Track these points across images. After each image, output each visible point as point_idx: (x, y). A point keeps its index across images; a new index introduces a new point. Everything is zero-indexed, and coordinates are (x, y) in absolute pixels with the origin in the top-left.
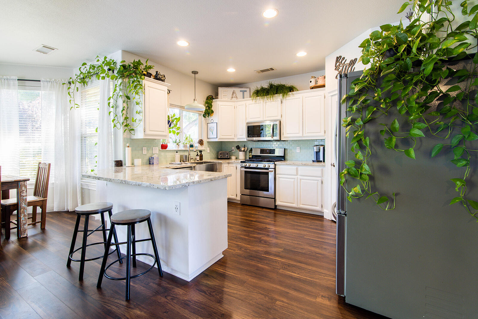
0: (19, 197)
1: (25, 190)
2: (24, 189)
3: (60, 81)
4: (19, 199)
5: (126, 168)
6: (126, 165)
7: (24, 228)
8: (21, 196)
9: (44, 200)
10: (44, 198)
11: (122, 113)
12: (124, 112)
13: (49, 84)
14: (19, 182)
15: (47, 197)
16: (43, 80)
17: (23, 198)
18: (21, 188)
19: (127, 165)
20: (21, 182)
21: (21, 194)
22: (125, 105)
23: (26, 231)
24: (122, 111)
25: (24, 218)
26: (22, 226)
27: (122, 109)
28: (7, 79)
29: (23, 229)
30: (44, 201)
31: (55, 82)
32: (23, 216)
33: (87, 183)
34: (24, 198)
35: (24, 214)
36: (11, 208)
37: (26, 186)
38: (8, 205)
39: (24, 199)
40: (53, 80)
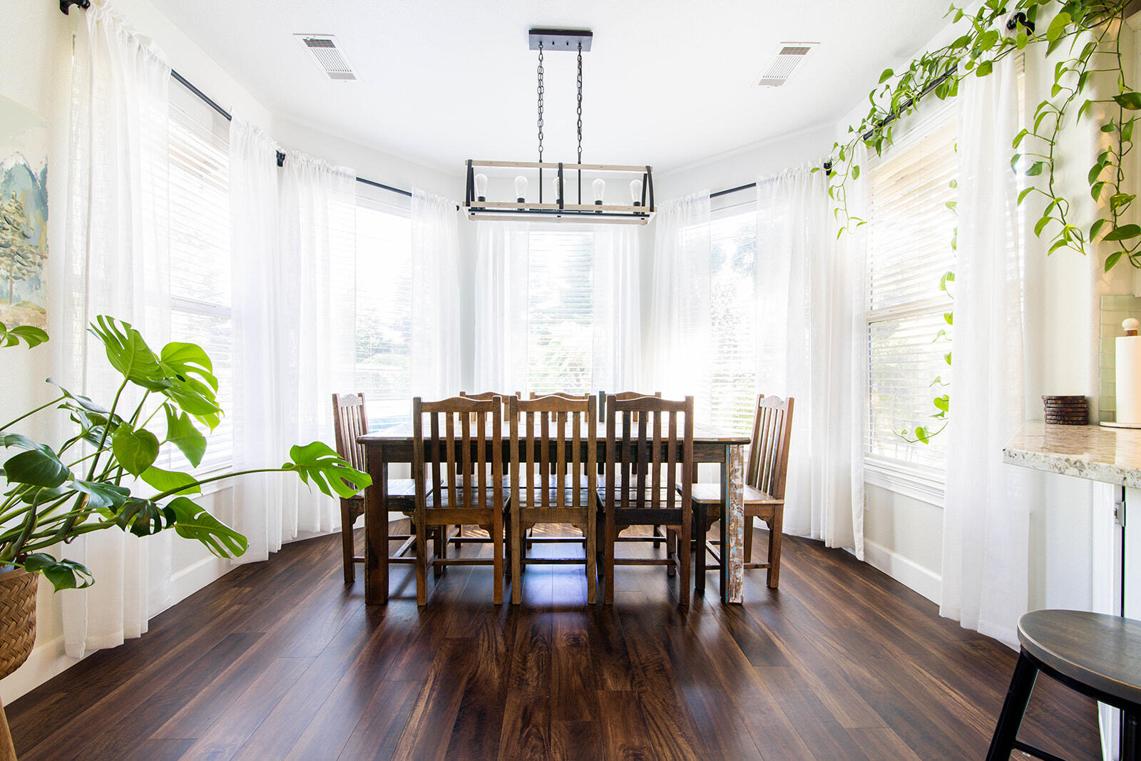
0: (727, 486)
1: (740, 471)
2: (737, 467)
3: (802, 168)
4: (727, 493)
5: (1114, 433)
6: (1114, 420)
7: (737, 579)
8: (731, 485)
9: (776, 505)
10: (777, 499)
11: (1091, 180)
12: (1106, 175)
13: (776, 185)
14: (728, 446)
15: (783, 498)
16: (762, 179)
17: (735, 493)
18: (732, 463)
19: (1122, 419)
20: (731, 446)
21: (730, 480)
22: (1109, 140)
23: (740, 588)
24: (1096, 171)
25: (737, 549)
26: (732, 572)
27: (1090, 163)
28: (692, 201)
29: (733, 580)
30: (776, 507)
31: (789, 175)
32: (734, 542)
33: (883, 471)
34: (738, 491)
35: (737, 539)
36: (709, 512)
37: (743, 457)
38: (701, 502)
39: (738, 495)
40: (786, 170)
